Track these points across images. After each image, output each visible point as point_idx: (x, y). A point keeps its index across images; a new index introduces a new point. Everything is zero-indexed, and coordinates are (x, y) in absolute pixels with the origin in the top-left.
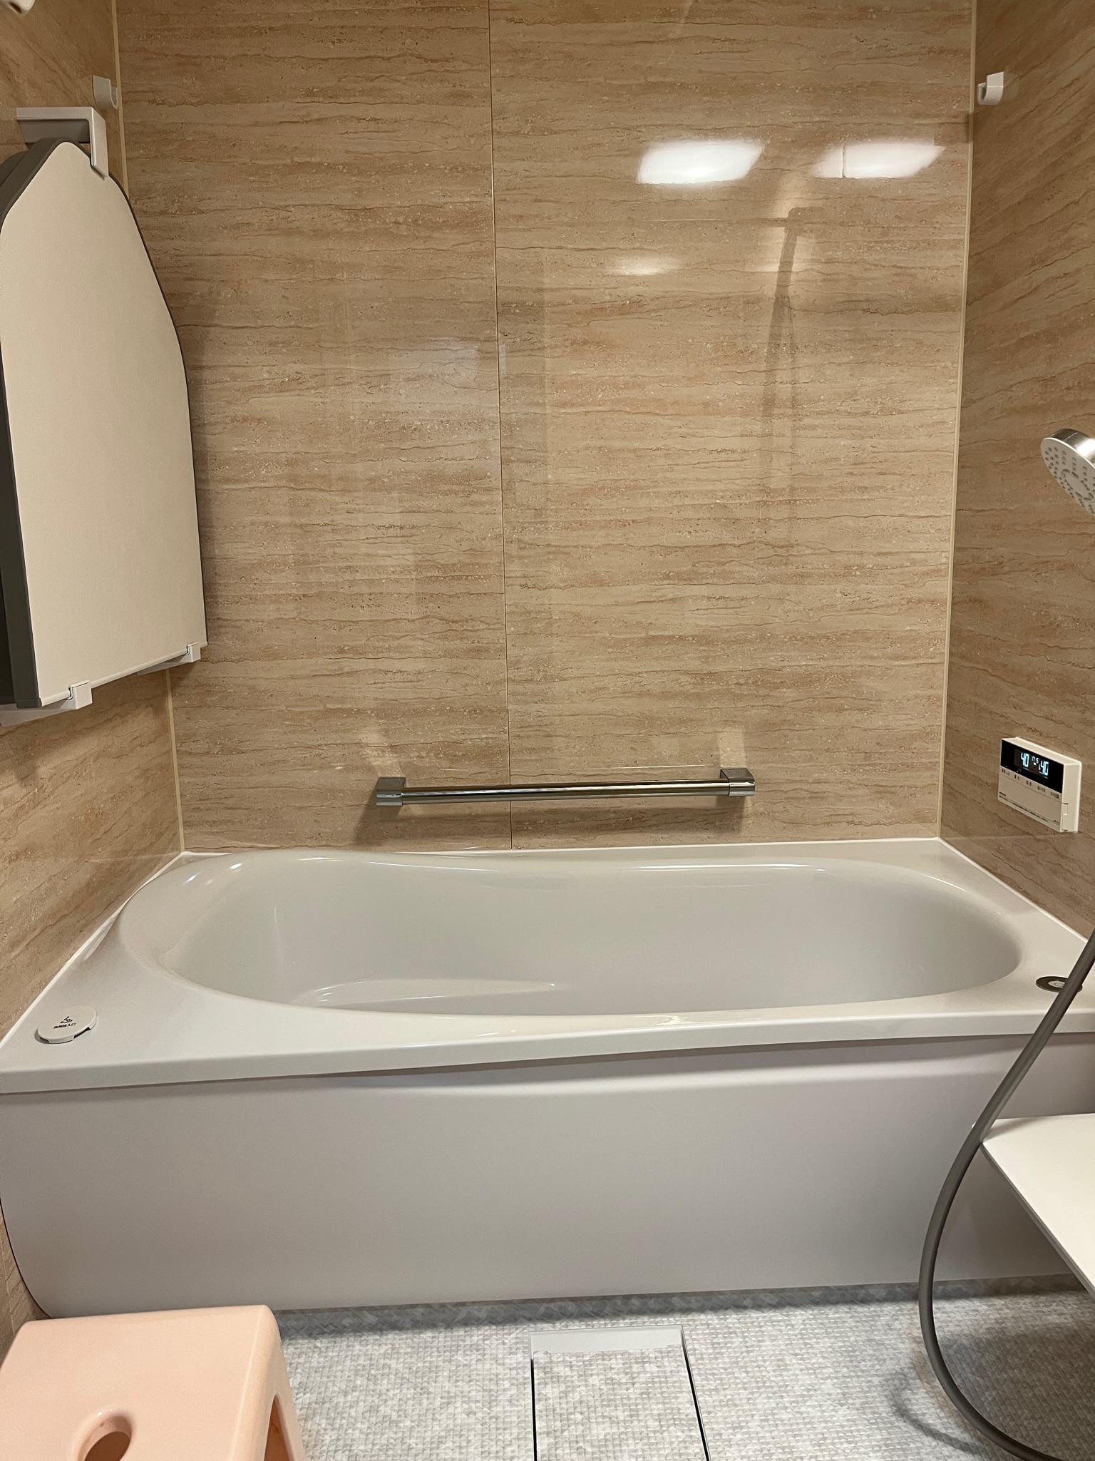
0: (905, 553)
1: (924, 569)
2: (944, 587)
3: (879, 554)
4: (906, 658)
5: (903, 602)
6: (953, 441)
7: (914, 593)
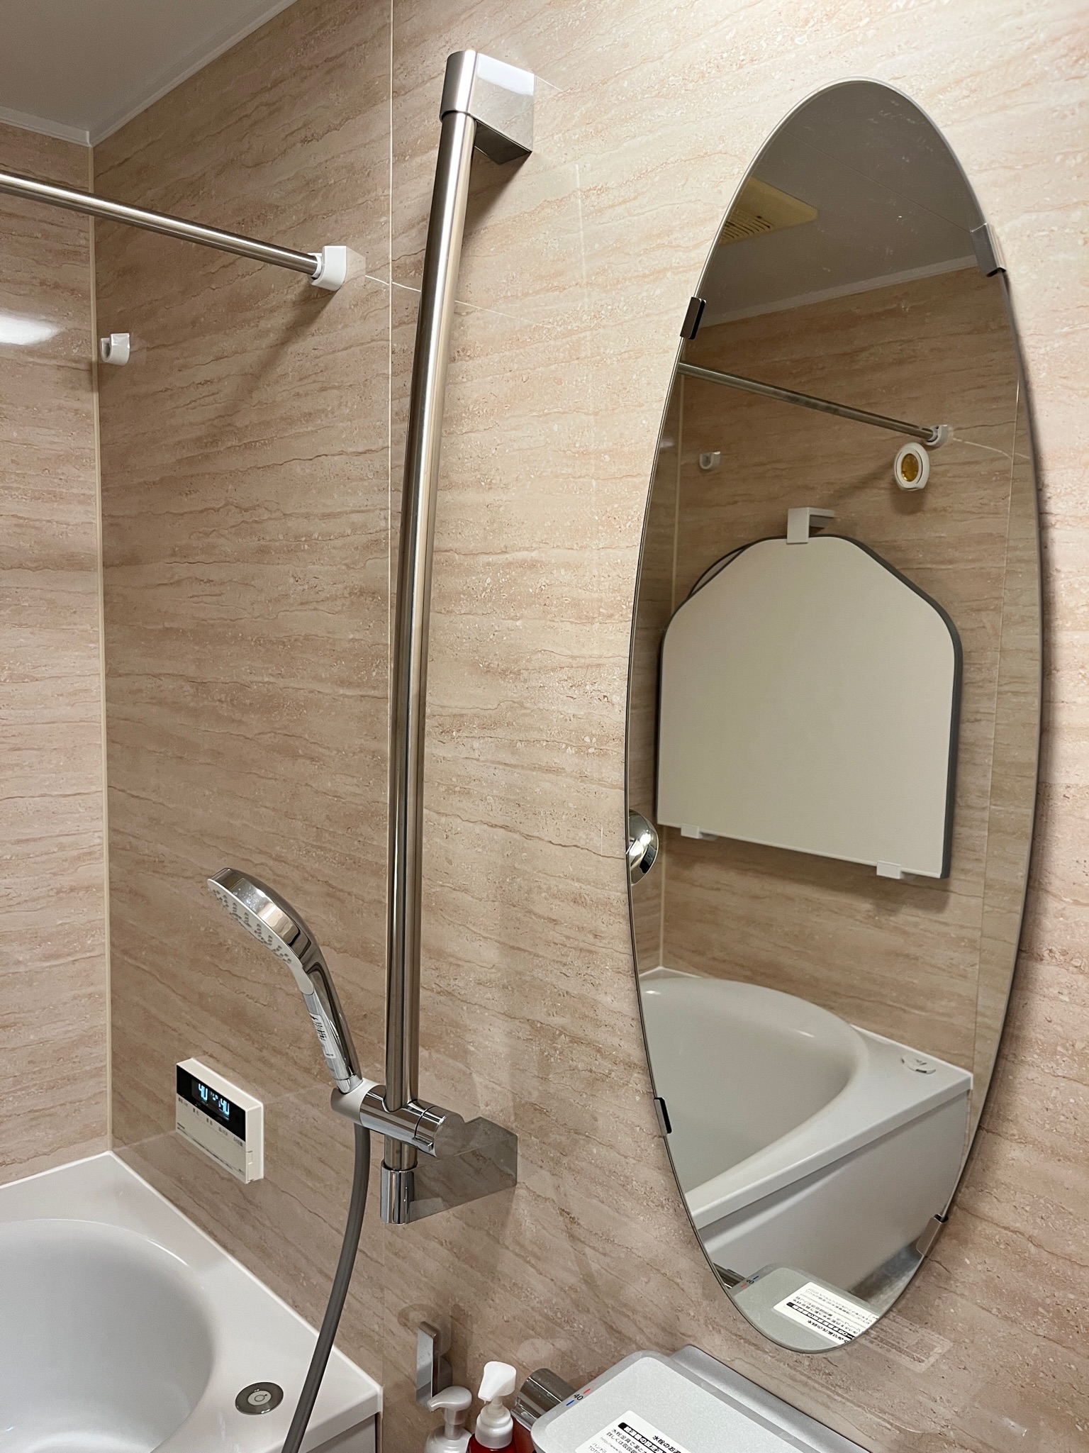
0: (51, 837)
1: (75, 853)
2: (100, 870)
3: (19, 842)
4: (58, 956)
5: (51, 893)
6: (99, 711)
7: (66, 881)
